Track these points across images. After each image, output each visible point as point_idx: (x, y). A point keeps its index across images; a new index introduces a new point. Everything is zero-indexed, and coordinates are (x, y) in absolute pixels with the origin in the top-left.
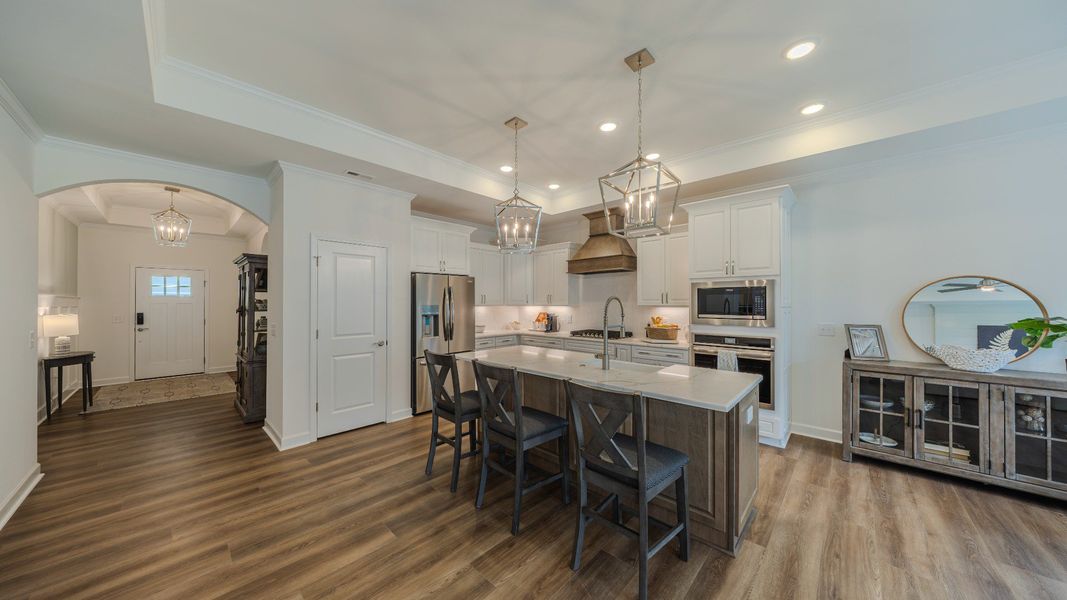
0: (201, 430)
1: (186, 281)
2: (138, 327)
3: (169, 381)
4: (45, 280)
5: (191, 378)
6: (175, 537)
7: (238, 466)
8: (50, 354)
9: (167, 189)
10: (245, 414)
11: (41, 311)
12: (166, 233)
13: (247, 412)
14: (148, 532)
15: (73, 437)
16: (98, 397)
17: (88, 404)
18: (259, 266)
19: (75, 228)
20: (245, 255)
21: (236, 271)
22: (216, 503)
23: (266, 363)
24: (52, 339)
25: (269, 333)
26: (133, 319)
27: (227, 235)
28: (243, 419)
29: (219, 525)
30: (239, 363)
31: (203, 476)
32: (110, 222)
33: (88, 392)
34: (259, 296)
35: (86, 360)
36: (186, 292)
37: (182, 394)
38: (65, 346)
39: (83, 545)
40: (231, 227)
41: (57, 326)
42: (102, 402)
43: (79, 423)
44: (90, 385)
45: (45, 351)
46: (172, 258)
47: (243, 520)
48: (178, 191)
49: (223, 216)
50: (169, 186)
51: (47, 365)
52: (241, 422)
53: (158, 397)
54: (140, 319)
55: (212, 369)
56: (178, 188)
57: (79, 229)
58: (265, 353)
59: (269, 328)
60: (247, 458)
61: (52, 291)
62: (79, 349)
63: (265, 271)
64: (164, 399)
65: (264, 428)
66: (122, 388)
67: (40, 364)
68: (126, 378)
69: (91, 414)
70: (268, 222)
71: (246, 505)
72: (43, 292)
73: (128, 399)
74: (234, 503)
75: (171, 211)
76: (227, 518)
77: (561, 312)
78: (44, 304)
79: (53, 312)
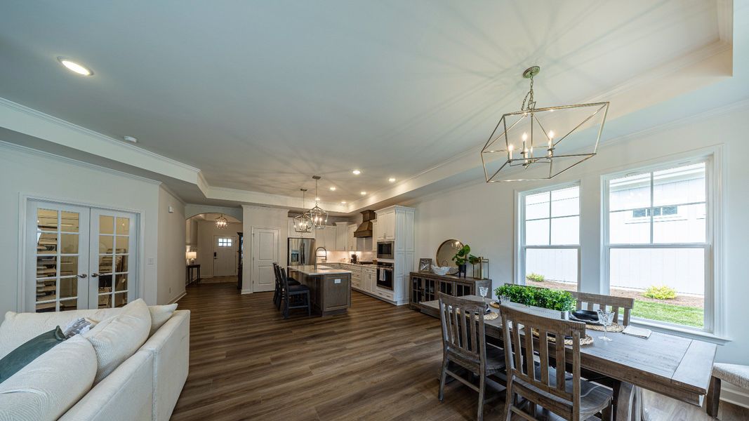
1: (230, 241)
2: (215, 257)
4: (188, 241)
8: (190, 264)
11: (188, 250)
12: (220, 225)
16: (202, 281)
19: (197, 223)
20: (238, 233)
24: (190, 259)
26: (213, 255)
33: (199, 279)
35: (198, 266)
36: (230, 245)
38: (193, 262)
41: (191, 255)
42: (203, 283)
44: (199, 276)
45: (188, 263)
51: (189, 267)
54: (215, 254)
61: (190, 244)
62: (198, 264)
67: (187, 267)
68: (210, 276)
69: (199, 284)
72: (188, 245)
75: (221, 217)
77: (359, 254)
78: (188, 248)
79: (190, 251)
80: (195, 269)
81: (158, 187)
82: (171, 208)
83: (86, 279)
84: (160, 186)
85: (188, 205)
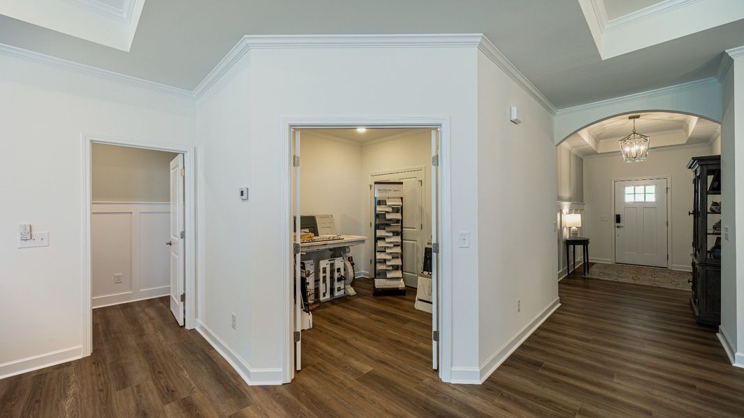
0: (654, 313)
1: (651, 189)
2: (617, 224)
3: (638, 268)
4: (566, 193)
5: (655, 270)
6: (615, 380)
7: (679, 356)
8: (570, 237)
9: (630, 118)
10: (697, 314)
12: (630, 152)
13: (700, 312)
15: (578, 289)
16: (593, 269)
17: (587, 272)
18: (711, 168)
19: (582, 159)
20: (694, 159)
21: (691, 175)
22: (651, 375)
23: (719, 267)
24: (570, 228)
25: (723, 236)
26: (613, 219)
27: (687, 143)
28: (695, 317)
29: (649, 393)
30: (693, 264)
31: (646, 349)
32: (599, 152)
33: (587, 265)
34: (711, 199)
35: (585, 243)
36: (651, 198)
37: (645, 280)
38: (575, 233)
39: (568, 352)
40: (689, 134)
41: (571, 220)
42: (594, 273)
43: (582, 282)
44: (588, 260)
45: (566, 235)
46: (638, 171)
47: (671, 403)
48: (638, 117)
49: (683, 126)
50: (631, 115)
51: (567, 243)
52: (694, 320)
53: (627, 279)
54: (618, 219)
56: (638, 114)
57: (584, 160)
58: (719, 258)
59: (723, 231)
60: (692, 355)
61: (569, 200)
62: (585, 236)
63: (719, 171)
64: (632, 281)
65: (719, 335)
66: (607, 266)
67: (564, 243)
68: (609, 260)
69: (587, 278)
70: (720, 121)
71: (678, 393)
72: (566, 201)
73: (609, 275)
74: (667, 384)
75: (635, 134)
78: (566, 206)
79: (570, 212)
80: (579, 248)
81: (475, 50)
82: (514, 110)
84: (481, 46)
85: (560, 112)
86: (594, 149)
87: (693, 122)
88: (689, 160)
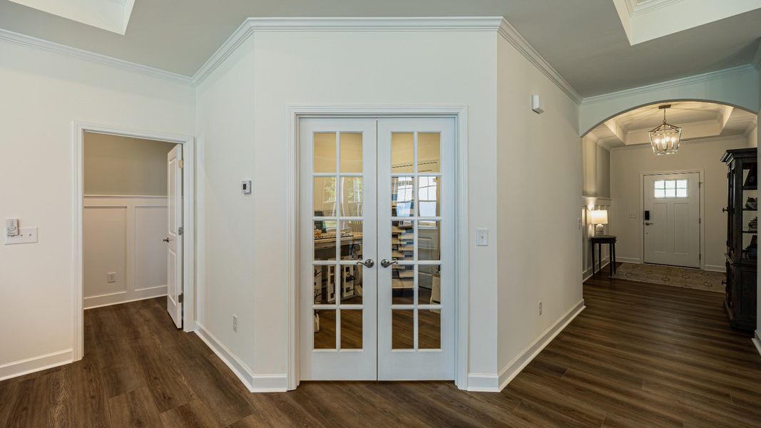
1: (683, 184)
2: (646, 221)
4: (591, 188)
5: (687, 270)
6: (644, 388)
7: (712, 363)
8: (595, 235)
9: (660, 108)
10: (731, 318)
12: (660, 144)
13: (734, 315)
14: (627, 372)
15: (604, 290)
16: (620, 269)
17: (613, 273)
18: (746, 161)
19: (609, 151)
20: (729, 152)
21: (725, 169)
22: (682, 383)
23: (756, 267)
24: (595, 225)
26: (642, 215)
27: (721, 135)
28: (729, 321)
29: (680, 402)
30: (728, 264)
31: (677, 355)
32: (627, 144)
34: (747, 194)
35: (611, 241)
36: (683, 193)
37: (676, 282)
38: (601, 231)
39: (593, 357)
40: (724, 125)
41: (597, 217)
42: (621, 273)
43: (608, 283)
44: (614, 259)
45: (591, 232)
46: (669, 165)
48: (669, 106)
49: (717, 116)
50: (661, 104)
51: (593, 242)
52: (727, 324)
53: (656, 279)
54: (647, 215)
55: (708, 266)
56: (669, 103)
57: (611, 152)
58: (755, 257)
61: (595, 195)
62: (612, 234)
63: (755, 165)
64: (661, 282)
65: (754, 341)
66: (635, 266)
67: (590, 241)
68: (637, 260)
69: (615, 279)
70: (756, 111)
72: (591, 196)
73: (637, 275)
74: (699, 393)
75: (666, 125)
76: (688, 402)
78: (591, 202)
79: (596, 208)
80: (606, 247)
81: (494, 35)
82: (536, 98)
83: (373, 269)
84: (501, 31)
85: (585, 100)
86: (622, 140)
87: (728, 112)
88: (723, 153)
